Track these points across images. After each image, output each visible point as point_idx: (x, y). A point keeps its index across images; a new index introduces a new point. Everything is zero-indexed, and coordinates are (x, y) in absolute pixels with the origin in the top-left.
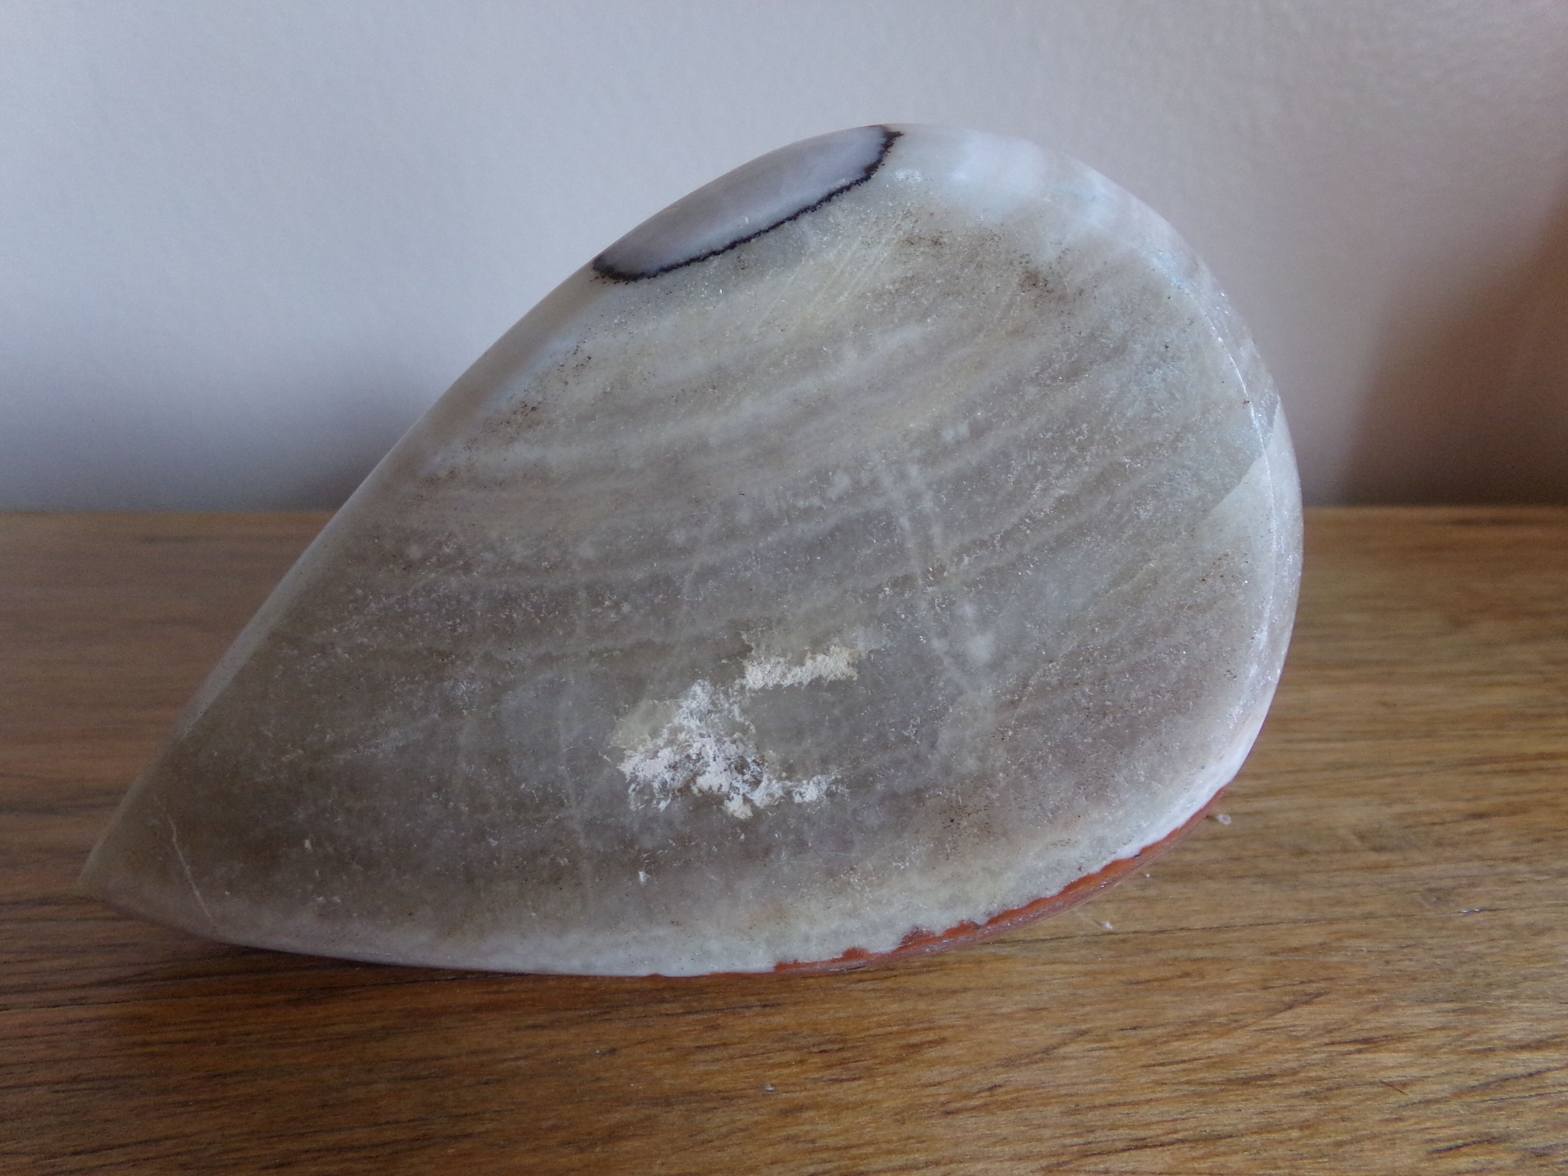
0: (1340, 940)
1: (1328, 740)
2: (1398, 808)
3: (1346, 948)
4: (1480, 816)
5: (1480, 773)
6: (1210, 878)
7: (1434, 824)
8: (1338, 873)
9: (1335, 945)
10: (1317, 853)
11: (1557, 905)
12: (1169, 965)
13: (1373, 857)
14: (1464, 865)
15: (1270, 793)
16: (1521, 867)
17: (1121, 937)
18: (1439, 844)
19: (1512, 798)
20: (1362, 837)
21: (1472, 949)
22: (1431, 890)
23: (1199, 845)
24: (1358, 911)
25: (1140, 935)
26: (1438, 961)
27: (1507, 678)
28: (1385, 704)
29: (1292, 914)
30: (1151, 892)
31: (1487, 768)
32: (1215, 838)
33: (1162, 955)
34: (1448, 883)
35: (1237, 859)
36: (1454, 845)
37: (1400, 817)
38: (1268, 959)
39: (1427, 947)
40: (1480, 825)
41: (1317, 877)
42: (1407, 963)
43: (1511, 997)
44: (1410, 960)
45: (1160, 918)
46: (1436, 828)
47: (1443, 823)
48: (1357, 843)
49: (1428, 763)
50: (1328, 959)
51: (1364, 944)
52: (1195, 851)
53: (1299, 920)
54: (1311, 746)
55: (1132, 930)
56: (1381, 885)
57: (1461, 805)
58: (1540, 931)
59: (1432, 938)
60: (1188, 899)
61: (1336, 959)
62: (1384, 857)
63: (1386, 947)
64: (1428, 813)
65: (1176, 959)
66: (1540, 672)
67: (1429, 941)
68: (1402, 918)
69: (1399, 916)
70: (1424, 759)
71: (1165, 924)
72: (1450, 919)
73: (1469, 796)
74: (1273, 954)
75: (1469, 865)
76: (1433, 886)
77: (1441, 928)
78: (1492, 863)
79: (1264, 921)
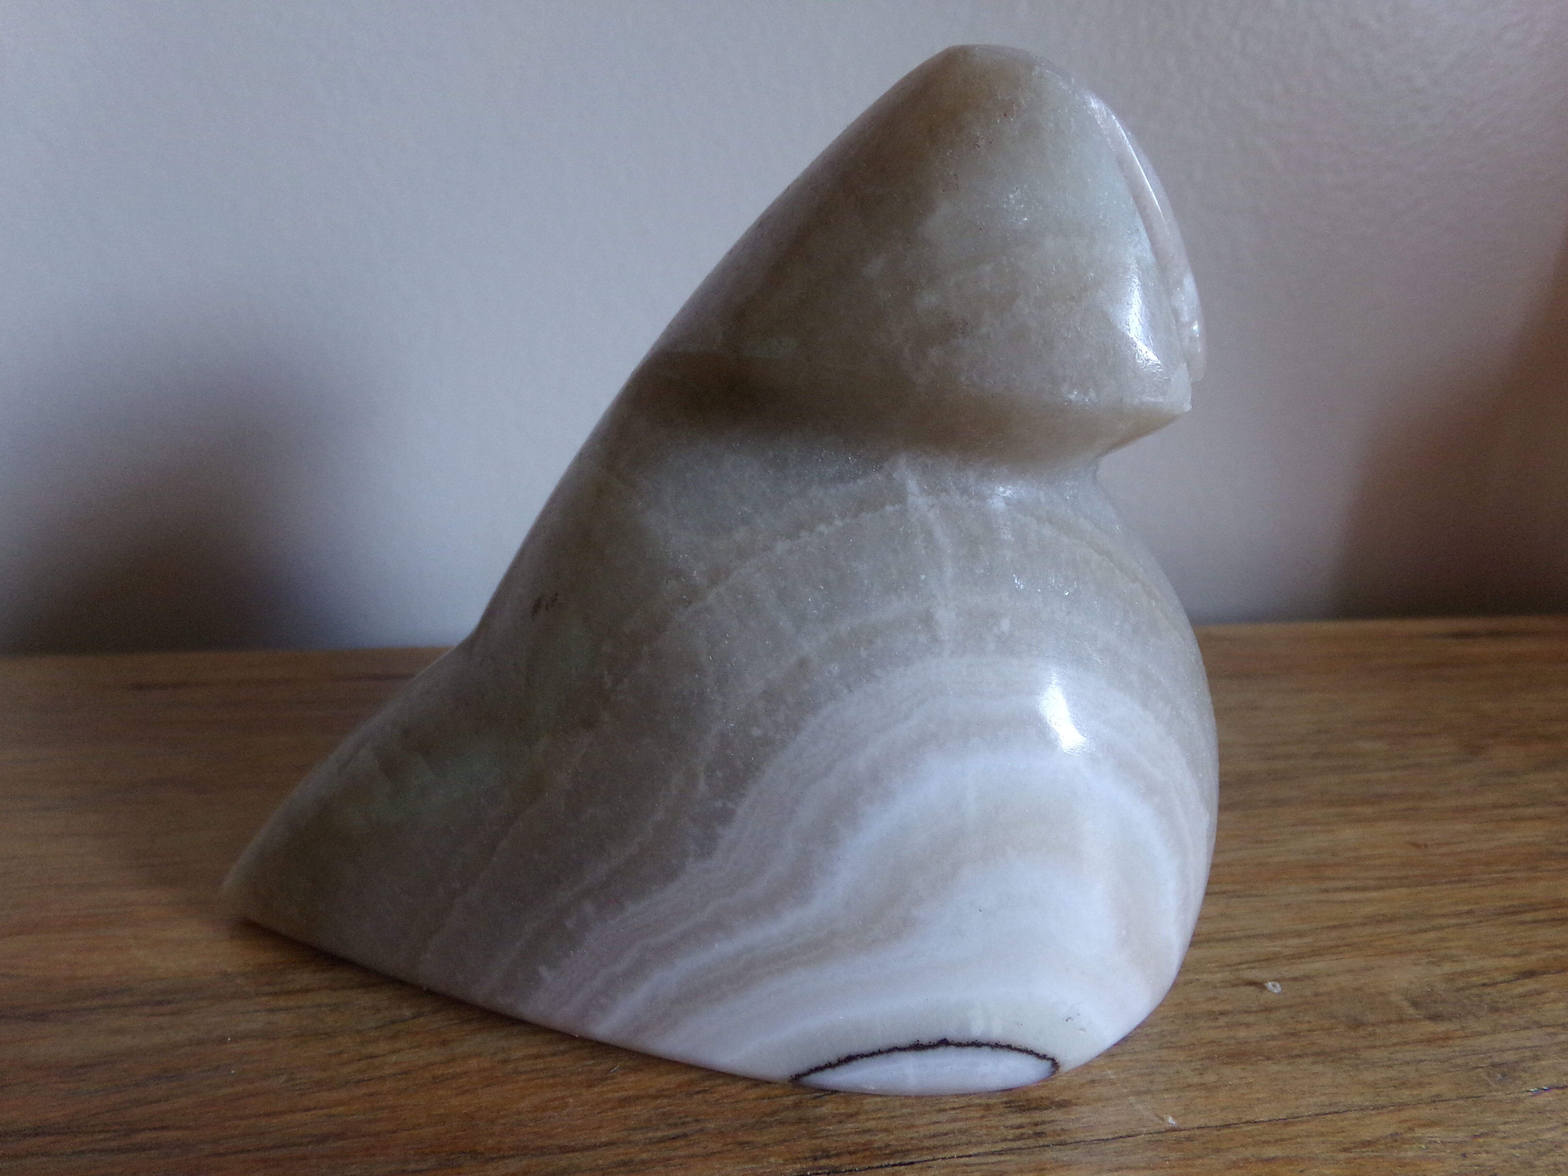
0: (1411, 1129)
1: (1364, 889)
2: (1448, 967)
3: (1419, 1140)
4: (1530, 974)
5: (1523, 923)
6: (1268, 1059)
7: (1484, 985)
8: (1398, 1048)
9: (1409, 1135)
10: (1373, 1025)
12: (1240, 1168)
13: (1430, 1027)
14: (1524, 1033)
15: (1316, 953)
17: (1186, 1133)
18: (1494, 1009)
19: (1559, 952)
20: (1415, 1004)
21: (1548, 1136)
22: (1494, 1066)
23: (1251, 1019)
24: (1426, 1093)
25: (1205, 1131)
26: (1516, 1152)
27: (1531, 811)
28: (1416, 845)
29: (1358, 1100)
30: (1210, 1078)
31: (1527, 917)
32: (1268, 1009)
33: (1231, 1156)
34: (1510, 1056)
35: (1293, 1034)
36: (1510, 1010)
37: (1450, 978)
38: (1342, 1156)
39: (1501, 1135)
40: (1531, 985)
41: (1378, 1054)
42: (1484, 1155)
44: (1487, 1152)
45: (1223, 1109)
46: (1488, 990)
47: (1494, 984)
48: (1411, 1011)
49: (1470, 912)
50: (1402, 1154)
51: (1436, 1133)
52: (1248, 1025)
53: (1367, 1108)
54: (1347, 896)
55: (1196, 1125)
56: (1444, 1061)
57: (1509, 962)
59: (1505, 1123)
60: (1249, 1085)
61: (1410, 1154)
62: (1441, 1028)
63: (1461, 1136)
64: (1478, 973)
65: (1246, 1160)
67: (1501, 1128)
68: (1471, 1100)
69: (1467, 1098)
70: (1463, 908)
71: (1231, 1117)
72: (1519, 1100)
73: (1516, 950)
74: (1346, 1150)
75: (1529, 1033)
76: (1496, 1060)
77: (1512, 1112)
78: (1551, 1030)
79: (1332, 1110)
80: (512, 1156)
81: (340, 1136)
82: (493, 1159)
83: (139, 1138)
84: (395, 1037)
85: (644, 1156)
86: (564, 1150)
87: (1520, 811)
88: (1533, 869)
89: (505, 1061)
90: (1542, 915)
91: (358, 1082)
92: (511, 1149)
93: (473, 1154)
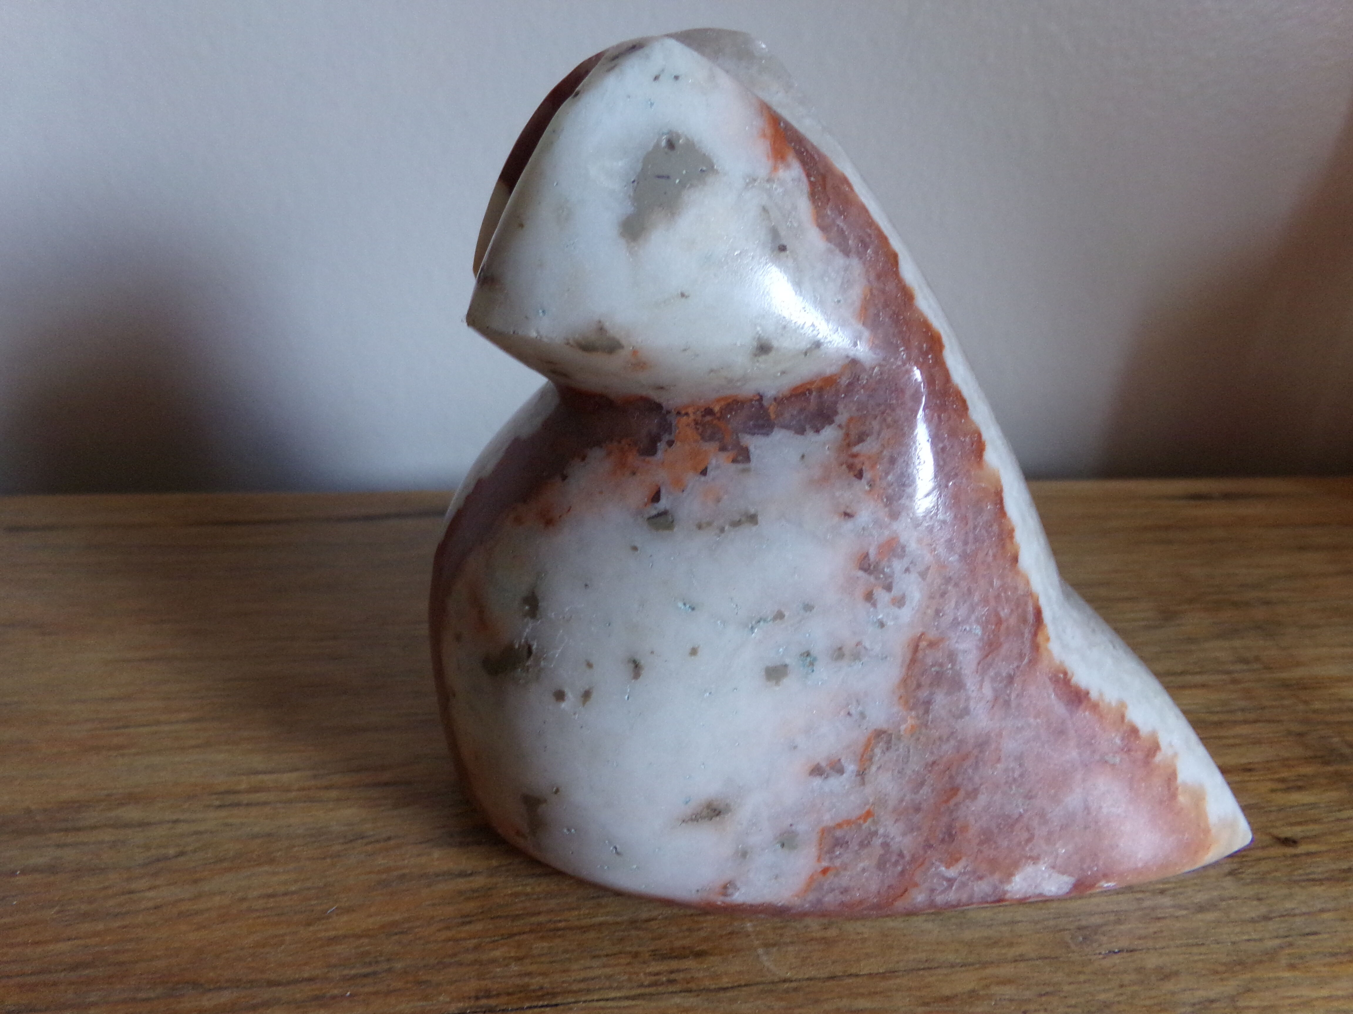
0: (987, 986)
3: (990, 997)
9: (984, 992)
11: (1188, 945)
16: (1166, 901)
17: (794, 985)
21: (1102, 997)
22: (1080, 928)
24: (1012, 952)
25: (812, 982)
27: (1198, 679)
29: (951, 957)
33: (826, 1007)
34: (1097, 920)
39: (1062, 994)
45: (834, 962)
51: (1008, 991)
53: (958, 964)
55: (807, 976)
56: (1036, 923)
58: (1166, 975)
59: (1070, 984)
63: (1028, 994)
66: (1228, 672)
67: (1066, 988)
68: (1048, 961)
69: (1046, 958)
71: (838, 969)
72: (1089, 962)
74: (927, 1004)
75: (1121, 897)
76: (1084, 923)
77: (1080, 973)
78: (1140, 895)
79: (927, 965)
80: (226, 988)
81: (90, 964)
82: (210, 990)
84: (156, 875)
85: (336, 992)
86: (271, 984)
87: (1189, 678)
89: (243, 899)
91: (116, 915)
92: (227, 981)
93: (195, 984)
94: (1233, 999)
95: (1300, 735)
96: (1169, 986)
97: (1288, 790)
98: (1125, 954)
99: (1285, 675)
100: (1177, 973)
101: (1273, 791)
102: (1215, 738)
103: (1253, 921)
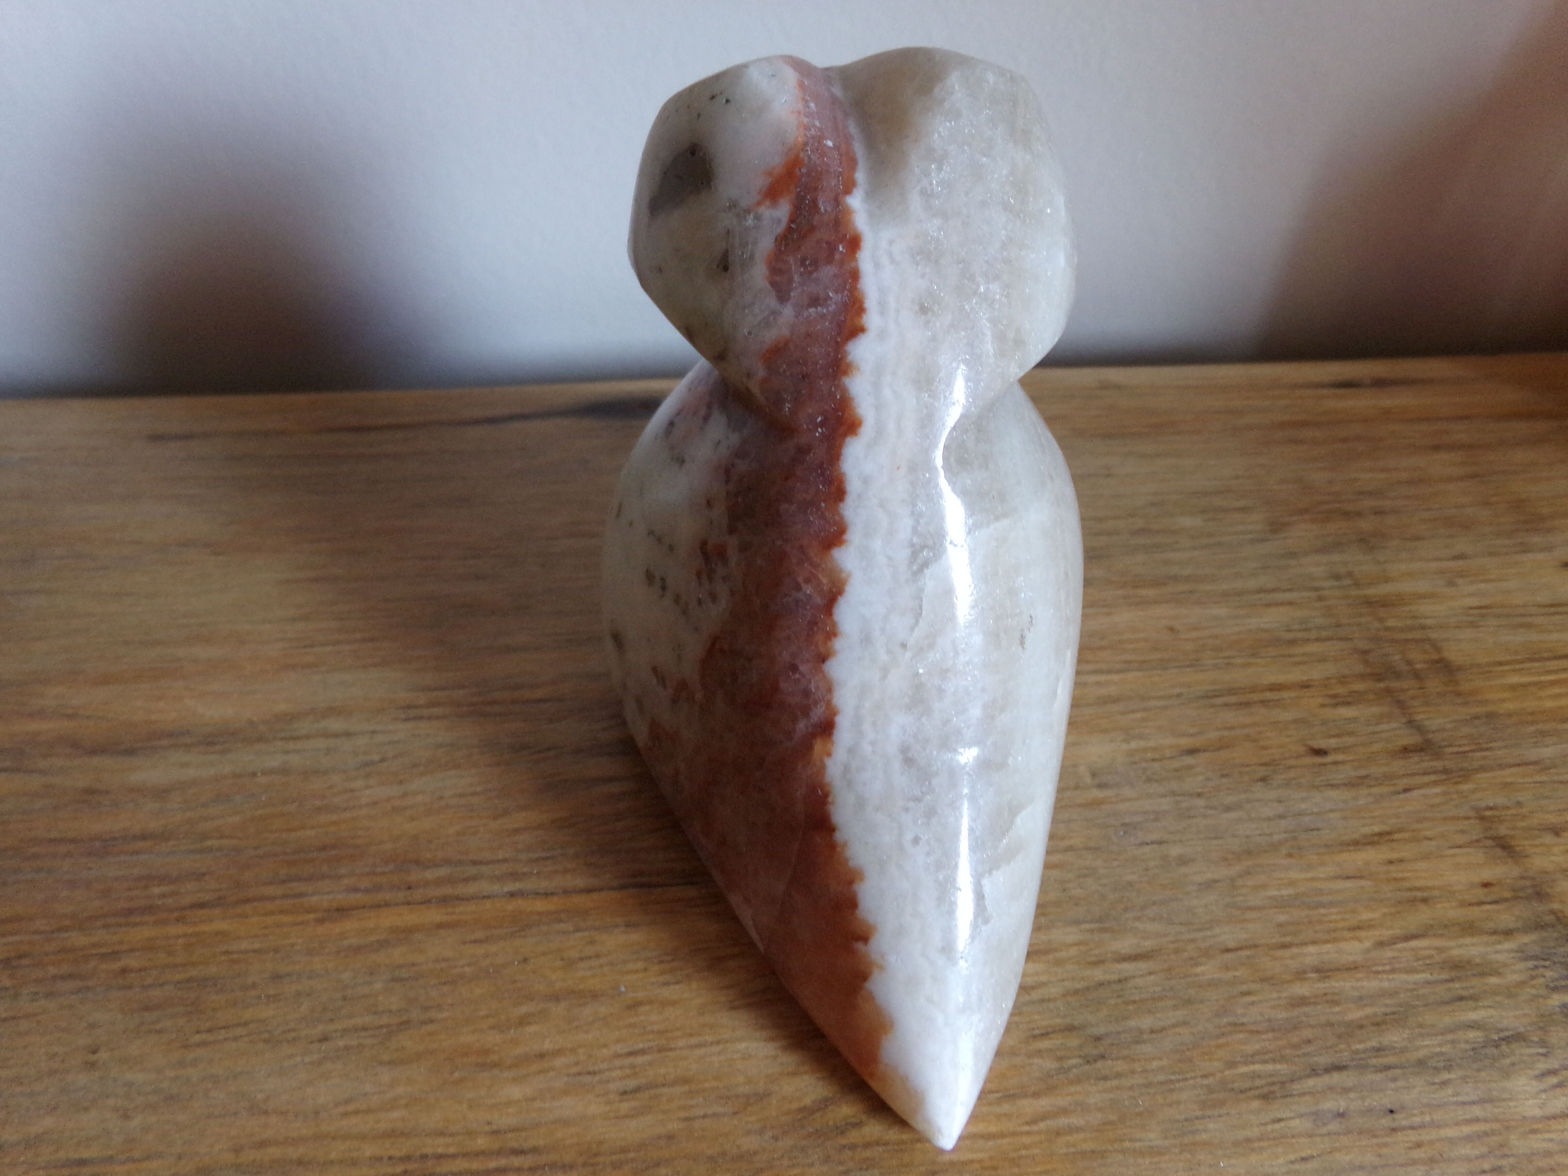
2: (1134, 744)
4: (1192, 752)
5: (1213, 706)
7: (1154, 760)
11: (1208, 838)
13: (1095, 794)
14: (1158, 800)
16: (1201, 802)
18: (1149, 780)
19: (1226, 733)
20: (1094, 774)
21: (1128, 878)
22: (1124, 825)
26: (1100, 888)
27: (1288, 596)
28: (1171, 629)
31: (1222, 700)
34: (1139, 818)
36: (1160, 781)
37: (1132, 753)
39: (1098, 876)
40: (1189, 760)
42: (1078, 890)
43: (1138, 919)
46: (1154, 764)
47: (1161, 759)
48: (1087, 779)
49: (1179, 695)
56: (1090, 821)
57: (1183, 741)
58: (1184, 861)
59: (1105, 868)
62: (1102, 794)
64: (1155, 749)
66: (1316, 589)
67: (1101, 871)
68: (1091, 850)
69: (1090, 848)
70: (1177, 691)
73: (1194, 731)
75: (1162, 800)
76: (1127, 820)
77: (1115, 860)
78: (1180, 798)
80: (441, 865)
81: (334, 847)
82: (430, 867)
83: (209, 843)
84: (368, 776)
85: (525, 870)
86: (474, 863)
87: (1276, 596)
88: (1253, 655)
89: (441, 798)
90: (1233, 699)
91: (345, 809)
92: (441, 860)
93: (417, 862)
94: (1233, 880)
95: (1365, 652)
96: (1184, 870)
97: (1336, 705)
98: (1155, 846)
99: (1370, 592)
100: (1193, 860)
101: (1323, 706)
102: (1284, 656)
103: (1269, 819)
